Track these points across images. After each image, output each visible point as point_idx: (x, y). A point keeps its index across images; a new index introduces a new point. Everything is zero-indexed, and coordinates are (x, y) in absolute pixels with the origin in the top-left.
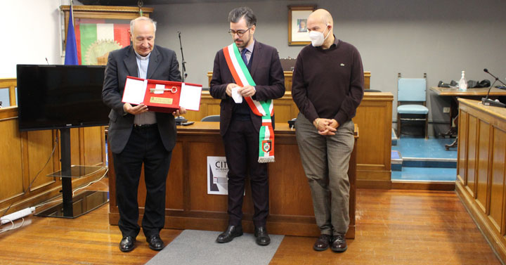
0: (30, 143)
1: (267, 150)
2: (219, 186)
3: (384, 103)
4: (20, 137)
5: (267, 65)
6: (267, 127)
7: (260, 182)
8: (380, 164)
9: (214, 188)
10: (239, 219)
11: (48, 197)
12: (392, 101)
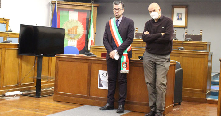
0: (23, 62)
1: (125, 67)
2: (103, 85)
3: (204, 56)
4: (19, 58)
5: (126, 27)
6: (125, 56)
7: (121, 83)
8: (201, 89)
9: (101, 86)
10: (112, 101)
11: (29, 89)
12: (208, 55)
